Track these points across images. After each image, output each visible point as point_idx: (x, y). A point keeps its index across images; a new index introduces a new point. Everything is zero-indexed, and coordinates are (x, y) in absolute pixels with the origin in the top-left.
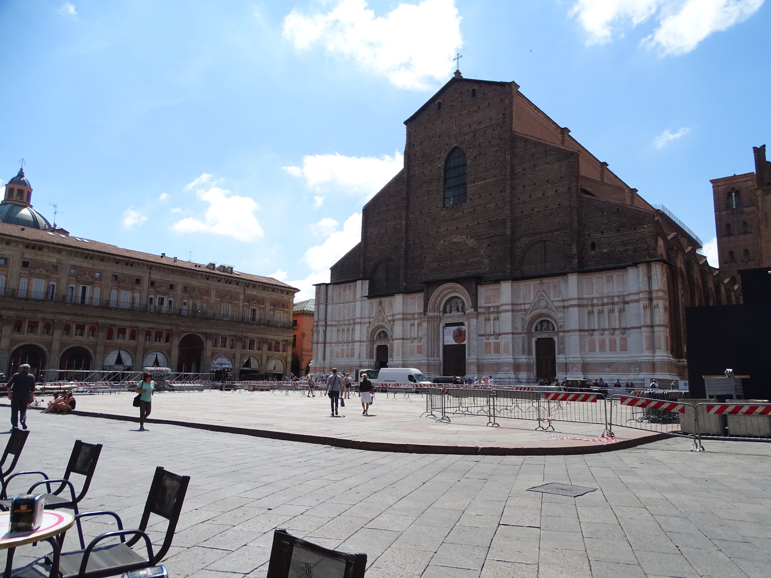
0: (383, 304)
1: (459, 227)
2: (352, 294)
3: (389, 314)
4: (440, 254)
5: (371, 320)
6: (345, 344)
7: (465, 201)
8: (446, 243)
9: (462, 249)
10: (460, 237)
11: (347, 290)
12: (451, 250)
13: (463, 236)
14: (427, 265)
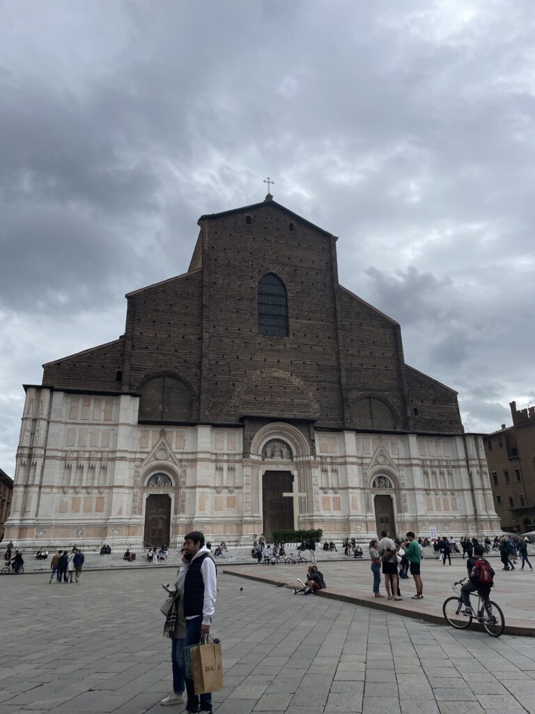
0: (167, 436)
1: (280, 361)
2: (103, 413)
3: (179, 451)
4: (256, 386)
5: (144, 456)
6: (84, 491)
7: (288, 336)
8: (264, 375)
9: (285, 386)
10: (282, 372)
11: (92, 405)
12: (272, 385)
13: (287, 372)
14: (238, 396)
